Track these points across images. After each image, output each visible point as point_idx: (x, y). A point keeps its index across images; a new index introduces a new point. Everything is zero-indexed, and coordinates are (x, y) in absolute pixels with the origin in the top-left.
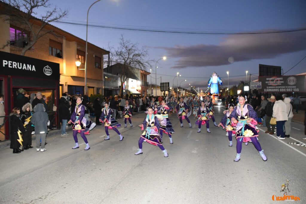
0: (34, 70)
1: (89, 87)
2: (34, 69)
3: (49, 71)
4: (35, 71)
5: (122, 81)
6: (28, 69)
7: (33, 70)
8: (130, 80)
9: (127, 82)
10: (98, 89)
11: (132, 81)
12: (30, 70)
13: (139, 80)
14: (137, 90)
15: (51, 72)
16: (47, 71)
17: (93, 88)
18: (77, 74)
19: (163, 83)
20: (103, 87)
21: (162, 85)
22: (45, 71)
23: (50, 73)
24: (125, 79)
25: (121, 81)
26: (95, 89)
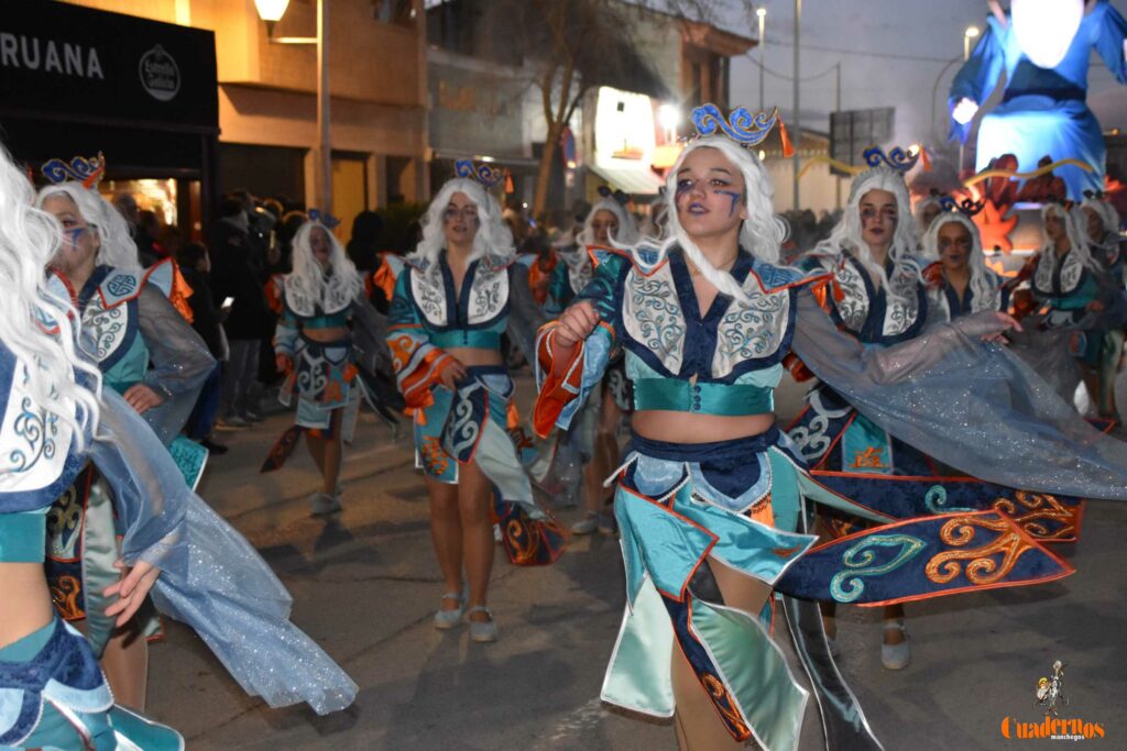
0: (95, 74)
1: (338, 155)
2: (95, 68)
3: (165, 77)
4: (101, 76)
5: (555, 110)
6: (69, 71)
7: (90, 74)
8: (608, 96)
9: (590, 118)
10: (393, 166)
11: (621, 107)
12: (80, 71)
13: (676, 100)
14: (659, 171)
15: (174, 79)
16: (156, 75)
17: (361, 157)
18: (261, 70)
19: (852, 118)
20: (428, 156)
21: (838, 129)
22: (145, 74)
23: (171, 84)
24: (573, 94)
25: (548, 113)
26: (372, 164)
